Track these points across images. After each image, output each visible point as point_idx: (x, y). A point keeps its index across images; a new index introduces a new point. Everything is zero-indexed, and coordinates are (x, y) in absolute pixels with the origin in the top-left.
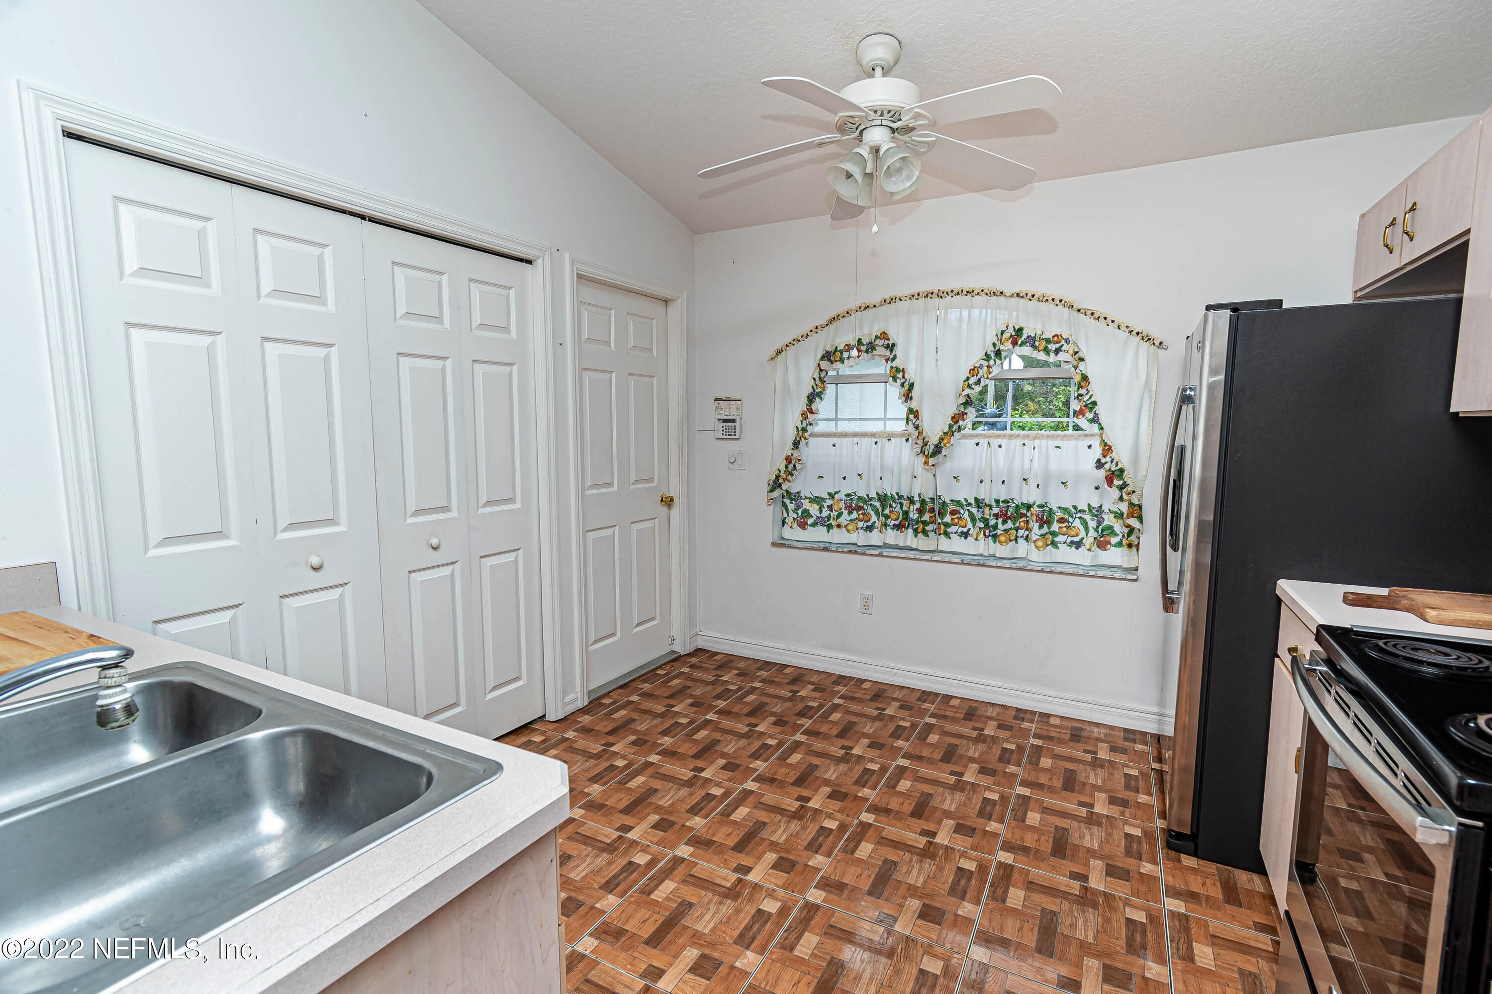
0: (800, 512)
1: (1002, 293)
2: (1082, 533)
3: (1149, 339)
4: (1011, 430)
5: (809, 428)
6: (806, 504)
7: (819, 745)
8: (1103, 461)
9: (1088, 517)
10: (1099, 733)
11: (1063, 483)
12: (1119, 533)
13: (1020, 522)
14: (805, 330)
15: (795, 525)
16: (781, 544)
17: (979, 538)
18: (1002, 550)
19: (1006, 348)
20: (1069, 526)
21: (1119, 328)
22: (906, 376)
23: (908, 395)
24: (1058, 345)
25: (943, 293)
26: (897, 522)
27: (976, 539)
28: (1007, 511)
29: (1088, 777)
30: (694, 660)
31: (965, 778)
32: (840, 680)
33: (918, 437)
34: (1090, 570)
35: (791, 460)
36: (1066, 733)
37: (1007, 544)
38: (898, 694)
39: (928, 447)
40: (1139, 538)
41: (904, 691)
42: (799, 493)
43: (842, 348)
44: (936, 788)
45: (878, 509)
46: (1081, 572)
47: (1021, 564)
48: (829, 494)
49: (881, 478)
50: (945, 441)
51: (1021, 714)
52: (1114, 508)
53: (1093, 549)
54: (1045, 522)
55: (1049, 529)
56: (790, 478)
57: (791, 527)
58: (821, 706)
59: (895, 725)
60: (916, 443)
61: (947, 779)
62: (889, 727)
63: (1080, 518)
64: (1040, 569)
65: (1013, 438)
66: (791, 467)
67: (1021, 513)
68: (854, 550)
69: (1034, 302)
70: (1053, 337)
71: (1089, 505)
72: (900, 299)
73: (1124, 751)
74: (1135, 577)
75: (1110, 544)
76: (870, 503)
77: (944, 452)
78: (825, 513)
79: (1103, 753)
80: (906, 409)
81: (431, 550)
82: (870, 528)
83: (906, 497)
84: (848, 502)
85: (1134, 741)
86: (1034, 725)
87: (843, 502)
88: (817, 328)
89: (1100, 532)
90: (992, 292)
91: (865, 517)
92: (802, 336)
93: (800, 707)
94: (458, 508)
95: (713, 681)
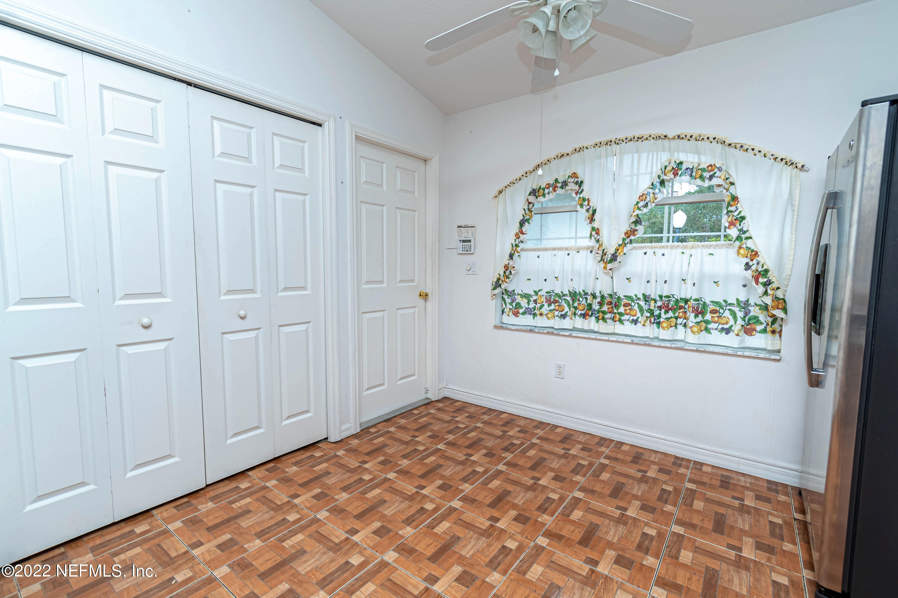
0: (514, 304)
1: (665, 136)
2: (732, 322)
3: (792, 164)
4: (673, 242)
5: (520, 244)
6: (519, 299)
7: (515, 475)
8: (751, 264)
9: (736, 309)
10: (745, 482)
11: (715, 282)
12: (763, 322)
13: (679, 313)
14: (518, 176)
15: (511, 314)
16: (501, 327)
17: (646, 324)
18: (664, 334)
19: (668, 178)
20: (720, 316)
21: (765, 157)
22: (591, 204)
23: (592, 218)
24: (712, 173)
25: (619, 140)
26: (583, 312)
27: (644, 325)
28: (668, 304)
29: (736, 521)
30: (440, 405)
31: (628, 513)
32: (540, 425)
33: (598, 249)
34: (738, 351)
35: (508, 268)
36: (717, 480)
37: (669, 329)
38: (581, 439)
39: (606, 256)
40: (781, 326)
41: (587, 437)
42: (514, 291)
43: (544, 186)
44: (603, 519)
45: (569, 302)
46: (730, 352)
47: (679, 345)
48: (535, 292)
49: (572, 280)
50: (620, 251)
51: (678, 461)
52: (759, 302)
53: (740, 334)
54: (700, 313)
55: (703, 318)
56: (507, 280)
57: (508, 315)
58: (522, 444)
59: (576, 463)
60: (597, 253)
61: (613, 512)
62: (571, 464)
63: (729, 310)
64: (695, 348)
65: (674, 248)
66: (508, 273)
67: (680, 306)
68: (552, 332)
69: (692, 141)
70: (708, 167)
71: (737, 299)
72: (586, 148)
73: (768, 500)
74: (778, 358)
75: (756, 330)
76: (564, 298)
77: (619, 259)
78: (532, 305)
79: (749, 502)
80: (590, 229)
81: (240, 320)
82: (564, 316)
83: (590, 294)
84: (548, 297)
85: (777, 492)
86: (689, 471)
87: (544, 297)
88: (526, 173)
89: (747, 321)
90: (658, 137)
91: (560, 308)
92: (516, 180)
93: (506, 443)
94: (262, 291)
95: (450, 420)
